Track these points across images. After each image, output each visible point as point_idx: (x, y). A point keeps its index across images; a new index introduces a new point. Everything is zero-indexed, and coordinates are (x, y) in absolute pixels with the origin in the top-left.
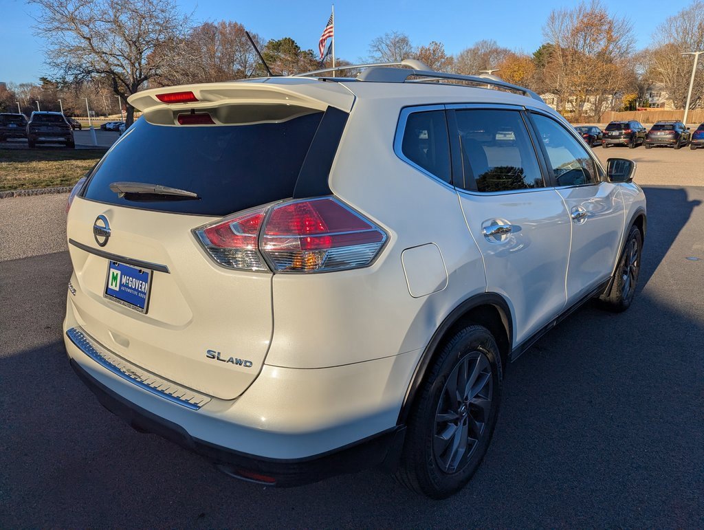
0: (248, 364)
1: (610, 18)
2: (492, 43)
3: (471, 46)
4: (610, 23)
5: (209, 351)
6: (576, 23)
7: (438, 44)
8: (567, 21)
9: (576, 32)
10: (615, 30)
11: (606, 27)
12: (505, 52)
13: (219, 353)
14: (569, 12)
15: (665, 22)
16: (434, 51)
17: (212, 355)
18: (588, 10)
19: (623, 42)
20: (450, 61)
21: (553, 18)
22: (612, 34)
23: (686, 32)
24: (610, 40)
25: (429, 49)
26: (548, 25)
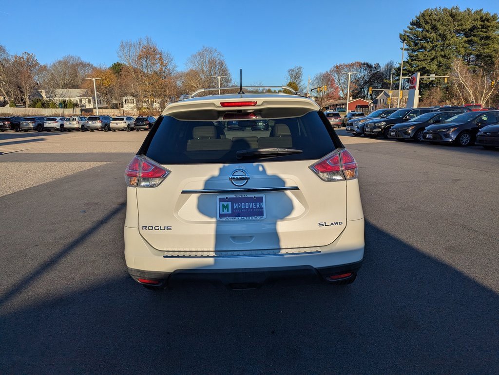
0: (341, 223)
1: (160, 51)
2: (77, 58)
3: (61, 59)
4: (160, 54)
5: (319, 224)
6: (139, 52)
7: (31, 54)
8: (133, 50)
9: (140, 58)
10: (164, 58)
11: (158, 56)
12: (89, 65)
13: (325, 223)
14: (133, 43)
15: (190, 57)
16: (28, 60)
17: (321, 224)
18: (145, 44)
19: (170, 66)
20: (44, 68)
21: (123, 46)
22: (163, 61)
23: (202, 64)
24: (162, 64)
25: (23, 58)
26: (120, 50)
